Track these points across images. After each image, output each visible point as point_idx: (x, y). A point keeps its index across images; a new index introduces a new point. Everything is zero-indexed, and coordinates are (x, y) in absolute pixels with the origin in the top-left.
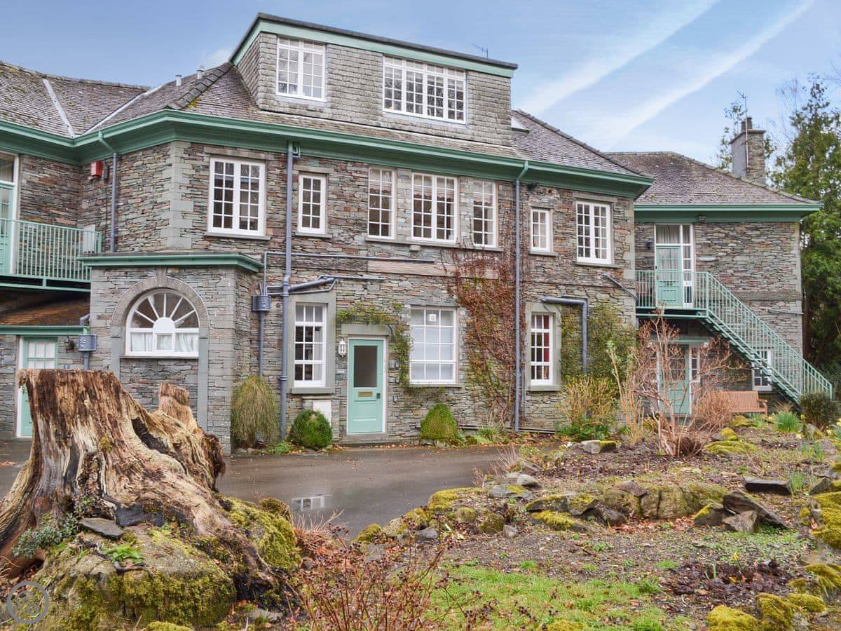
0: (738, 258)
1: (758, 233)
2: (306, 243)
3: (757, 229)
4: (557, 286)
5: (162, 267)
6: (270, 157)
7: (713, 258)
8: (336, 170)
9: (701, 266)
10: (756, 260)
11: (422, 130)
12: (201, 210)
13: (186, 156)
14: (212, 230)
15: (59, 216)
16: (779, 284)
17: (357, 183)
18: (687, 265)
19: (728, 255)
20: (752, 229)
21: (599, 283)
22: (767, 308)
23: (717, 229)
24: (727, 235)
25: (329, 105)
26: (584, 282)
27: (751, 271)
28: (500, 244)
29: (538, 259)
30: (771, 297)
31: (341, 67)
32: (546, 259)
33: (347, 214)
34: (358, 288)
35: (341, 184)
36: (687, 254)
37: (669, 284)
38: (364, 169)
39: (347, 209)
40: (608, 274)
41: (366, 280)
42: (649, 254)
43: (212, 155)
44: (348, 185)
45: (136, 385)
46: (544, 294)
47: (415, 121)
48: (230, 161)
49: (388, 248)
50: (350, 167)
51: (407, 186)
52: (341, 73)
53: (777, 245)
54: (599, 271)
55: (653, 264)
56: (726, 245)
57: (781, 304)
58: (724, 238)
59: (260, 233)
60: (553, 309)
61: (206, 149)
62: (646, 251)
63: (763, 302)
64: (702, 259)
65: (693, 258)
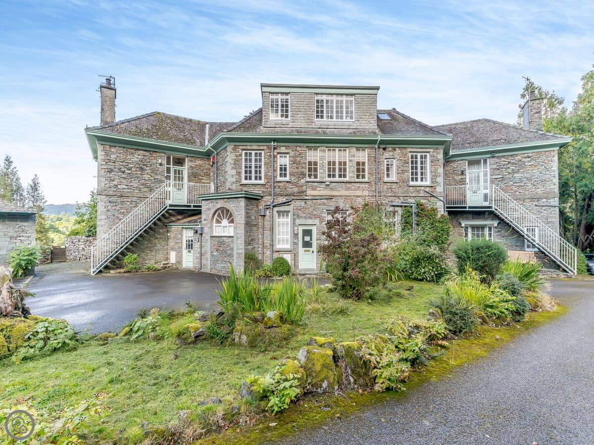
0: (516, 175)
1: (529, 159)
2: (280, 184)
3: (529, 157)
4: (399, 197)
5: (222, 198)
6: (265, 148)
7: (500, 176)
8: (293, 151)
9: (492, 182)
10: (528, 176)
11: (333, 127)
12: (239, 173)
13: (233, 151)
14: (244, 182)
16: (542, 189)
17: (302, 156)
18: (485, 181)
19: (509, 173)
20: (525, 158)
21: (422, 195)
22: (535, 203)
23: (504, 159)
24: (509, 163)
25: (291, 121)
26: (414, 195)
27: (525, 182)
28: (369, 178)
29: (388, 184)
30: (537, 196)
32: (392, 184)
33: (297, 170)
34: (303, 203)
35: (295, 157)
36: (486, 175)
37: (475, 192)
38: (304, 149)
39: (297, 168)
40: (427, 189)
41: (306, 199)
42: (463, 177)
43: (243, 150)
44: (298, 157)
46: (392, 202)
47: (329, 123)
48: (250, 152)
49: (316, 184)
50: (298, 149)
51: (324, 154)
52: (297, 105)
53: (542, 165)
54: (422, 188)
55: (465, 181)
56: (509, 168)
57: (545, 200)
58: (507, 164)
59: (262, 182)
60: (397, 209)
61: (240, 147)
62: (461, 175)
63: (532, 199)
64: (494, 177)
65: (489, 177)
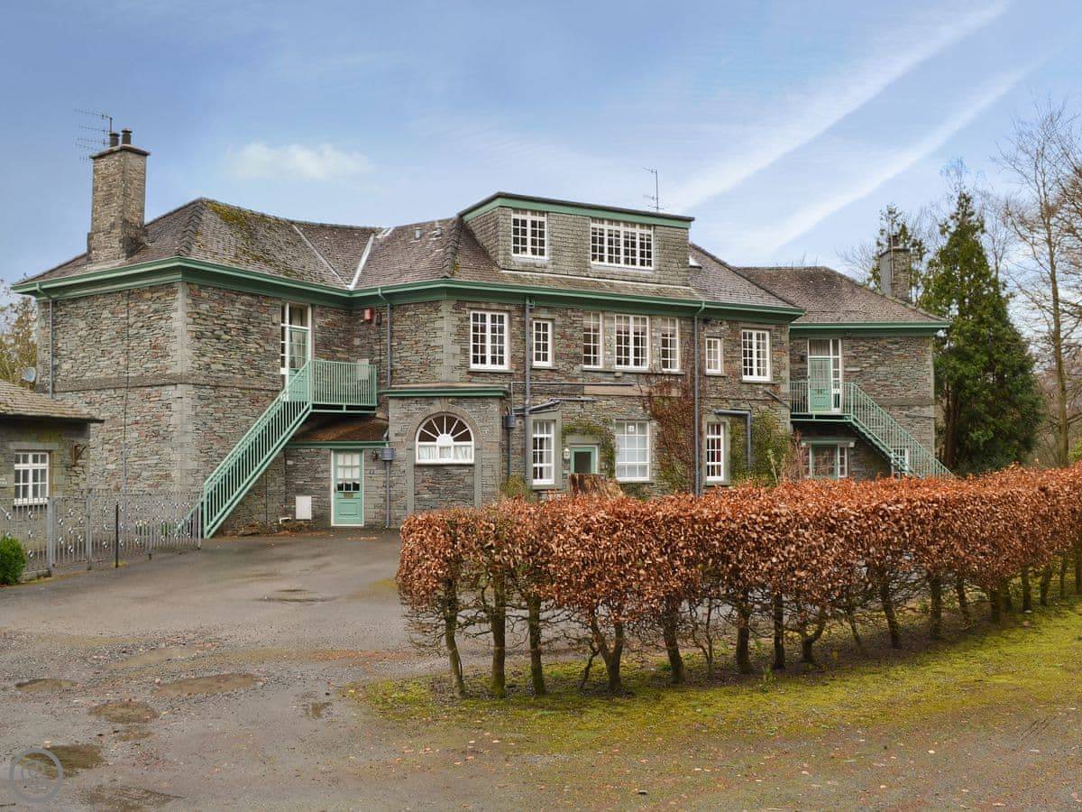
0: (880, 369)
1: (897, 346)
2: (539, 374)
3: (897, 343)
4: (727, 400)
5: (445, 397)
6: (513, 308)
7: (858, 369)
8: (560, 316)
9: (847, 376)
10: (895, 370)
11: (621, 277)
12: (465, 352)
13: (454, 311)
14: (474, 367)
15: (338, 351)
16: (915, 391)
17: (575, 325)
18: (836, 374)
19: (871, 365)
20: (893, 343)
21: (761, 397)
22: (904, 412)
23: (862, 343)
24: (870, 349)
25: (551, 262)
26: (749, 396)
27: (891, 380)
28: (682, 368)
29: (712, 379)
30: (908, 402)
31: (559, 231)
32: (718, 379)
33: (568, 349)
34: (577, 408)
35: (564, 326)
36: (836, 365)
37: (820, 391)
38: (580, 314)
39: (568, 346)
40: (768, 389)
41: (582, 401)
42: (802, 366)
43: (471, 309)
44: (569, 328)
45: (427, 484)
46: (717, 407)
47: (616, 270)
48: (483, 313)
49: (599, 375)
50: (569, 312)
51: (611, 325)
52: (560, 235)
53: (914, 356)
54: (761, 387)
55: (806, 374)
56: (870, 357)
57: (917, 408)
58: (868, 351)
59: (505, 367)
60: (723, 419)
61: (468, 305)
62: (800, 363)
63: (901, 407)
64: (849, 369)
65: (841, 369)
